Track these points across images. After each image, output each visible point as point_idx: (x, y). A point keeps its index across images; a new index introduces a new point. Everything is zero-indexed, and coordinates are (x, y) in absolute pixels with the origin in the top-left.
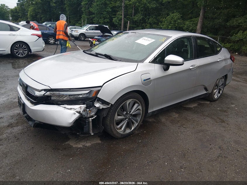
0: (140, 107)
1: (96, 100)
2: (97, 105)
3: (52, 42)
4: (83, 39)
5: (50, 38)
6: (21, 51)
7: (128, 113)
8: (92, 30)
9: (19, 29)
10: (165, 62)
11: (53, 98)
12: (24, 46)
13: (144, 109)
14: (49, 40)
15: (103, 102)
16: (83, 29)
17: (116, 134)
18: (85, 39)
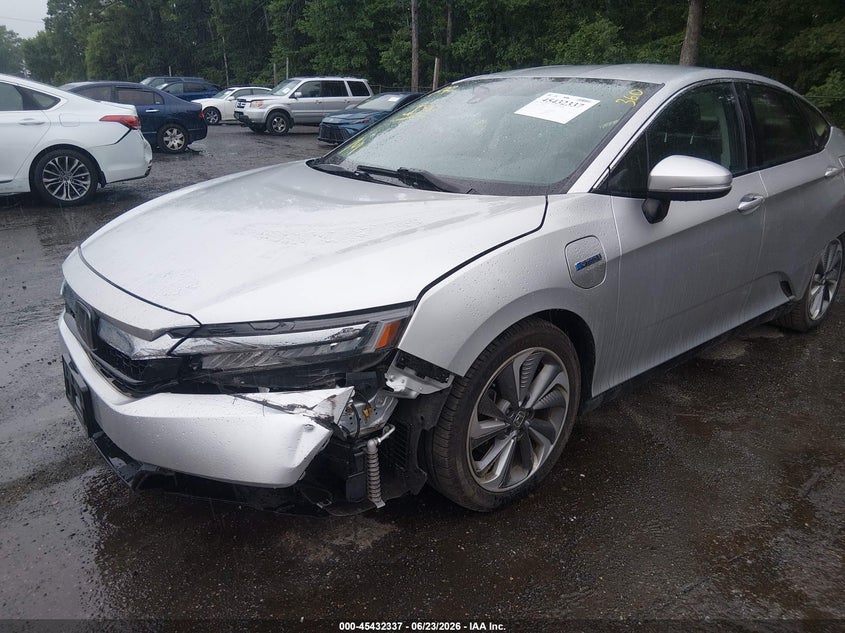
0: (562, 379)
1: (393, 364)
2: (398, 383)
3: (175, 144)
4: (281, 128)
5: (168, 132)
6: (69, 182)
7: (520, 404)
8: (312, 96)
9: (56, 100)
10: (652, 187)
11: (207, 364)
12: (77, 161)
13: (578, 383)
14: (166, 139)
15: (423, 369)
16: (278, 93)
17: (476, 497)
18: (290, 130)
